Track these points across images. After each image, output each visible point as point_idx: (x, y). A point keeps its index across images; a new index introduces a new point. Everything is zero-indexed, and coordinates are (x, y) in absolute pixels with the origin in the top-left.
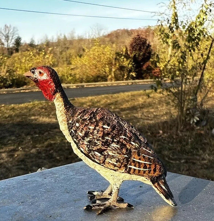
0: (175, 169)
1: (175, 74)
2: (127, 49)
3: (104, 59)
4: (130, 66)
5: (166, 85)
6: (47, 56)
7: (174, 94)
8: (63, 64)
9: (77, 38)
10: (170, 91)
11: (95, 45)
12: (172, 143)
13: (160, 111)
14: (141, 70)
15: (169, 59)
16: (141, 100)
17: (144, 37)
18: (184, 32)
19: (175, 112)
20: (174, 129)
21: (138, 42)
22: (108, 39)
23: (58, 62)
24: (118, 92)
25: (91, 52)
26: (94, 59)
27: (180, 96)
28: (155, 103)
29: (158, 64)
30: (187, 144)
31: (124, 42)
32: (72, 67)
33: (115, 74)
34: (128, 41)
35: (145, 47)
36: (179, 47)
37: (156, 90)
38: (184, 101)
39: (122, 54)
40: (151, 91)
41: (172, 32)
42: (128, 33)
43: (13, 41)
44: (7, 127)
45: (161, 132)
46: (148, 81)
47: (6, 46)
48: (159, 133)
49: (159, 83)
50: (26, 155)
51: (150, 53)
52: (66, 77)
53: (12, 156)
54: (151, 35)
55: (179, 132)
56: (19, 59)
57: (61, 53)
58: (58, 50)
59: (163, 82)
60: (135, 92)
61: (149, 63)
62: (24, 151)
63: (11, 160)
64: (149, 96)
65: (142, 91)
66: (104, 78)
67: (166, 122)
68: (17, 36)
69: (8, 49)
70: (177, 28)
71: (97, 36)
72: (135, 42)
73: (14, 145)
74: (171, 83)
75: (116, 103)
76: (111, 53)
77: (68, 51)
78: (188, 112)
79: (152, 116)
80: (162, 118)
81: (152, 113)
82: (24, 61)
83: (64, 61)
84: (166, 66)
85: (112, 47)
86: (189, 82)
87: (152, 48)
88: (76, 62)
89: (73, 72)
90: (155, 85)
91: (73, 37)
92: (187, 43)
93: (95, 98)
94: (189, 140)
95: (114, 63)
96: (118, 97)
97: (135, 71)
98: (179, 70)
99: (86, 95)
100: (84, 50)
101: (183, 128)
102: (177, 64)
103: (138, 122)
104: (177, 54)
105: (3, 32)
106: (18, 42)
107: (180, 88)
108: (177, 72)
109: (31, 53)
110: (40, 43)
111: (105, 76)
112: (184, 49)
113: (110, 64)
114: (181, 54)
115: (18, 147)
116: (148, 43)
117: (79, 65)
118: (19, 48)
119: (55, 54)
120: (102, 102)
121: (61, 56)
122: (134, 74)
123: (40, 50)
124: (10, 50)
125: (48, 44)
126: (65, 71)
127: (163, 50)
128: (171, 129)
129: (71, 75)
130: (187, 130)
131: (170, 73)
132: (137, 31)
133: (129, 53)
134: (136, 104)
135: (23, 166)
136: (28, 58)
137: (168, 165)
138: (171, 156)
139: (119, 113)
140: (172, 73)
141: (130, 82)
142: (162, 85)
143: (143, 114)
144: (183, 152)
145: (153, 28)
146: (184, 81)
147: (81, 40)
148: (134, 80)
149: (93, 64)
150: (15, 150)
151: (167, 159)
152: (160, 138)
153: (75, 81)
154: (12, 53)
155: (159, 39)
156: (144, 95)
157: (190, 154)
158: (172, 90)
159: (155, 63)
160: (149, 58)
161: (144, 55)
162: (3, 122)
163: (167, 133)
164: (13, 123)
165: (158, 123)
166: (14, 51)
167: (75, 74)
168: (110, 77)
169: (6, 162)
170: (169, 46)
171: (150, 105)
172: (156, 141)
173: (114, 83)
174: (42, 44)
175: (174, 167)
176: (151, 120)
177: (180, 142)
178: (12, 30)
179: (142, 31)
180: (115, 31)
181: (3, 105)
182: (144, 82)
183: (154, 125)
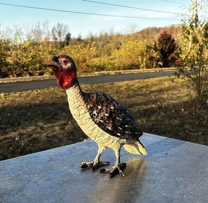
0: (194, 140)
1: (194, 63)
2: (155, 43)
3: (137, 51)
4: (158, 56)
5: (187, 72)
6: (91, 49)
7: (193, 79)
8: (105, 55)
9: (115, 35)
10: (190, 77)
11: (130, 40)
12: (192, 119)
13: (182, 93)
14: (167, 60)
15: (189, 51)
16: (167, 84)
17: (169, 33)
18: (201, 30)
19: (194, 94)
20: (193, 108)
21: (164, 37)
22: (140, 35)
23: (100, 53)
24: (149, 78)
25: (127, 46)
26: (130, 51)
27: (198, 81)
28: (178, 87)
29: (180, 55)
30: (204, 120)
31: (153, 38)
32: (112, 57)
33: (146, 63)
34: (157, 37)
35: (170, 42)
36: (198, 42)
37: (179, 76)
38: (201, 85)
39: (151, 47)
40: (175, 77)
41: (193, 30)
42: (157, 30)
43: (65, 36)
44: (59, 105)
45: (183, 110)
46: (173, 69)
47: (58, 41)
48: (181, 111)
49: (181, 71)
50: (74, 128)
51: (174, 46)
52: (107, 66)
53: (63, 129)
54: (175, 32)
55: (197, 110)
56: (69, 51)
57: (103, 46)
58: (101, 44)
59: (184, 69)
60: (162, 78)
61: (173, 55)
62: (73, 125)
63: (63, 132)
64: (173, 81)
65: (167, 77)
66: (137, 67)
67: (187, 102)
68: (67, 32)
69: (60, 43)
70: (197, 26)
71: (132, 33)
72: (162, 38)
73: (65, 120)
74: (191, 70)
75: (147, 87)
76: (142, 46)
77: (109, 45)
78: (204, 94)
79: (176, 97)
80: (184, 99)
81: (176, 94)
82: (73, 53)
83: (105, 53)
84: (187, 57)
85: (143, 41)
86: (206, 69)
87: (175, 42)
88: (115, 53)
89: (112, 62)
90: (178, 72)
91: (112, 34)
92: (204, 39)
93: (130, 83)
94: (206, 117)
95: (145, 54)
96: (148, 82)
97: (162, 61)
98: (198, 60)
99: (123, 80)
100: (121, 44)
101: (201, 107)
102: (196, 55)
103: (165, 101)
104: (195, 47)
105: (56, 29)
106: (68, 37)
107: (198, 75)
108: (196, 62)
109: (79, 46)
110: (86, 38)
111: (138, 65)
112: (201, 43)
113: (142, 55)
114: (199, 48)
115: (68, 122)
116: (172, 38)
117: (117, 56)
118: (69, 42)
119: (98, 47)
120: (135, 86)
121: (103, 49)
122: (161, 63)
123: (86, 44)
124: (62, 44)
125: (92, 39)
126: (106, 61)
127: (184, 44)
128: (191, 108)
129: (111, 64)
130: (204, 108)
131: (190, 62)
132: (164, 29)
133: (157, 46)
134: (163, 87)
135: (72, 137)
136: (76, 50)
137: (188, 136)
138: (190, 129)
139: (149, 94)
140: (191, 62)
141: (158, 69)
142: (183, 72)
143: (168, 95)
144: (200, 125)
145: (176, 26)
146: (201, 69)
147: (119, 36)
148: (161, 68)
149: (129, 55)
150: (65, 124)
151: (187, 132)
152: (182, 115)
153: (114, 69)
154: (63, 46)
155: (181, 35)
156: (169, 80)
157: (206, 128)
158: (192, 76)
159: (178, 55)
160: (173, 50)
161: (169, 48)
162: (56, 102)
163: (188, 111)
164: (64, 102)
165: (181, 103)
166: (65, 45)
167: (114, 63)
168: (142, 65)
169: (58, 134)
170: (189, 40)
171: (174, 88)
172: (179, 117)
173: (146, 70)
174: (88, 39)
175: (193, 138)
176: (175, 100)
177: (198, 118)
178: (63, 28)
179: (168, 29)
180: (146, 29)
181: (56, 88)
182: (169, 69)
183: (177, 105)
